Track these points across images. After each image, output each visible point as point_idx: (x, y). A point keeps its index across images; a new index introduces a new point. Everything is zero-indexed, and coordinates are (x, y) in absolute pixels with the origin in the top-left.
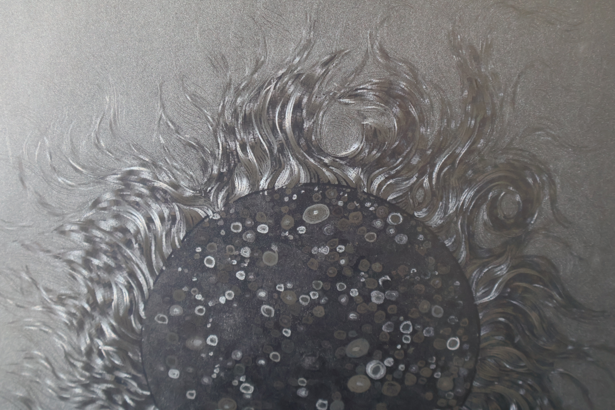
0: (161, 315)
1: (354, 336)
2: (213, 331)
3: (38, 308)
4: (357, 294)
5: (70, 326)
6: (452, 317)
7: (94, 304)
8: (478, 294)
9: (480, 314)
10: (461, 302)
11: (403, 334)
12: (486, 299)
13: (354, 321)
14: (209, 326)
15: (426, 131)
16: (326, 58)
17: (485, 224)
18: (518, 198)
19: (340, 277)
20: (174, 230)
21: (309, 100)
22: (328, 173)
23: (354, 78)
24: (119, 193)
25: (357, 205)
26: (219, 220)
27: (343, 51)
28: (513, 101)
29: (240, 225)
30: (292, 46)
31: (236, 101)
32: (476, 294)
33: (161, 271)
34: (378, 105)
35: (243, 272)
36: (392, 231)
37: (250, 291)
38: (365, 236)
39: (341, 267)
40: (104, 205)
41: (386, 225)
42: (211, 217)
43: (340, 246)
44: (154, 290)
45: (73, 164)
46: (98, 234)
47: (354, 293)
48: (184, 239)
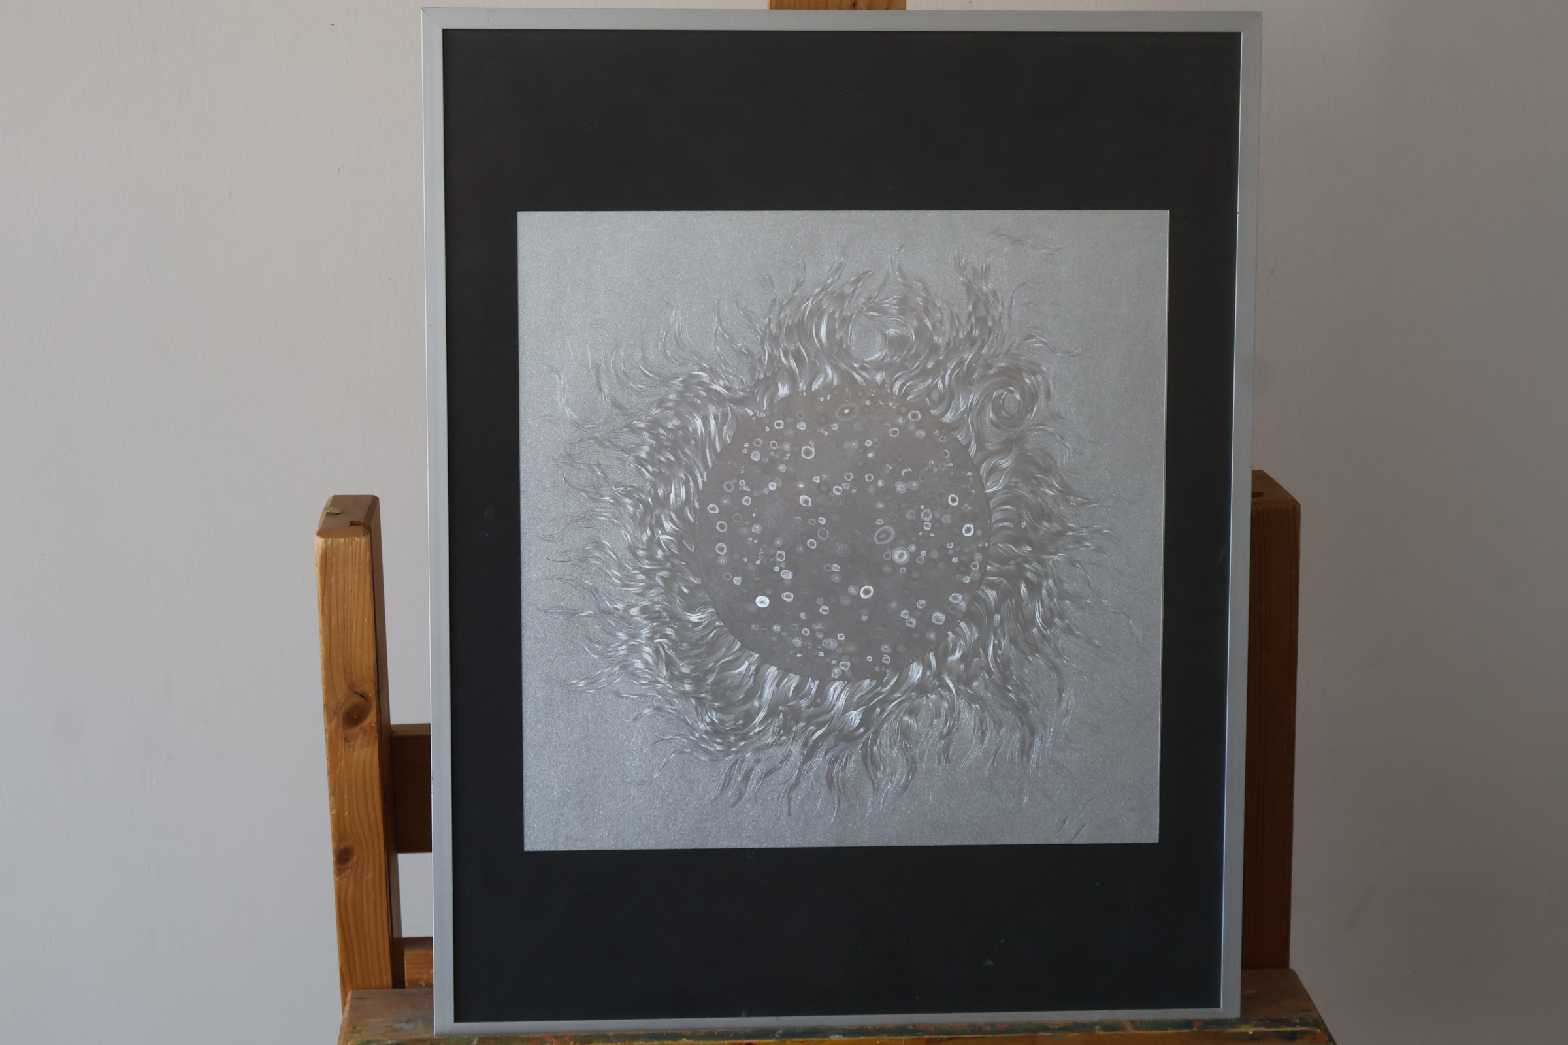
0: (712, 505)
1: (882, 524)
2: (756, 520)
3: (608, 499)
4: (883, 484)
5: (633, 517)
6: (966, 505)
7: (656, 497)
8: (988, 484)
9: (990, 503)
10: (974, 491)
11: (924, 521)
12: (995, 489)
13: (881, 510)
14: (754, 515)
15: (939, 339)
16: (854, 278)
17: (992, 422)
18: (1018, 397)
19: (868, 469)
20: (725, 428)
21: (841, 312)
22: (857, 376)
23: (878, 294)
24: (680, 394)
25: (882, 404)
26: (764, 418)
27: (868, 272)
28: (1009, 316)
29: (782, 422)
30: (827, 268)
31: (780, 315)
32: (986, 484)
33: (714, 465)
34: (898, 318)
35: (784, 465)
36: (912, 427)
37: (790, 482)
38: (889, 432)
39: (869, 460)
40: (670, 404)
41: (907, 421)
42: (757, 416)
43: (868, 441)
44: (707, 482)
45: (643, 369)
46: (662, 431)
47: (881, 483)
48: (734, 435)
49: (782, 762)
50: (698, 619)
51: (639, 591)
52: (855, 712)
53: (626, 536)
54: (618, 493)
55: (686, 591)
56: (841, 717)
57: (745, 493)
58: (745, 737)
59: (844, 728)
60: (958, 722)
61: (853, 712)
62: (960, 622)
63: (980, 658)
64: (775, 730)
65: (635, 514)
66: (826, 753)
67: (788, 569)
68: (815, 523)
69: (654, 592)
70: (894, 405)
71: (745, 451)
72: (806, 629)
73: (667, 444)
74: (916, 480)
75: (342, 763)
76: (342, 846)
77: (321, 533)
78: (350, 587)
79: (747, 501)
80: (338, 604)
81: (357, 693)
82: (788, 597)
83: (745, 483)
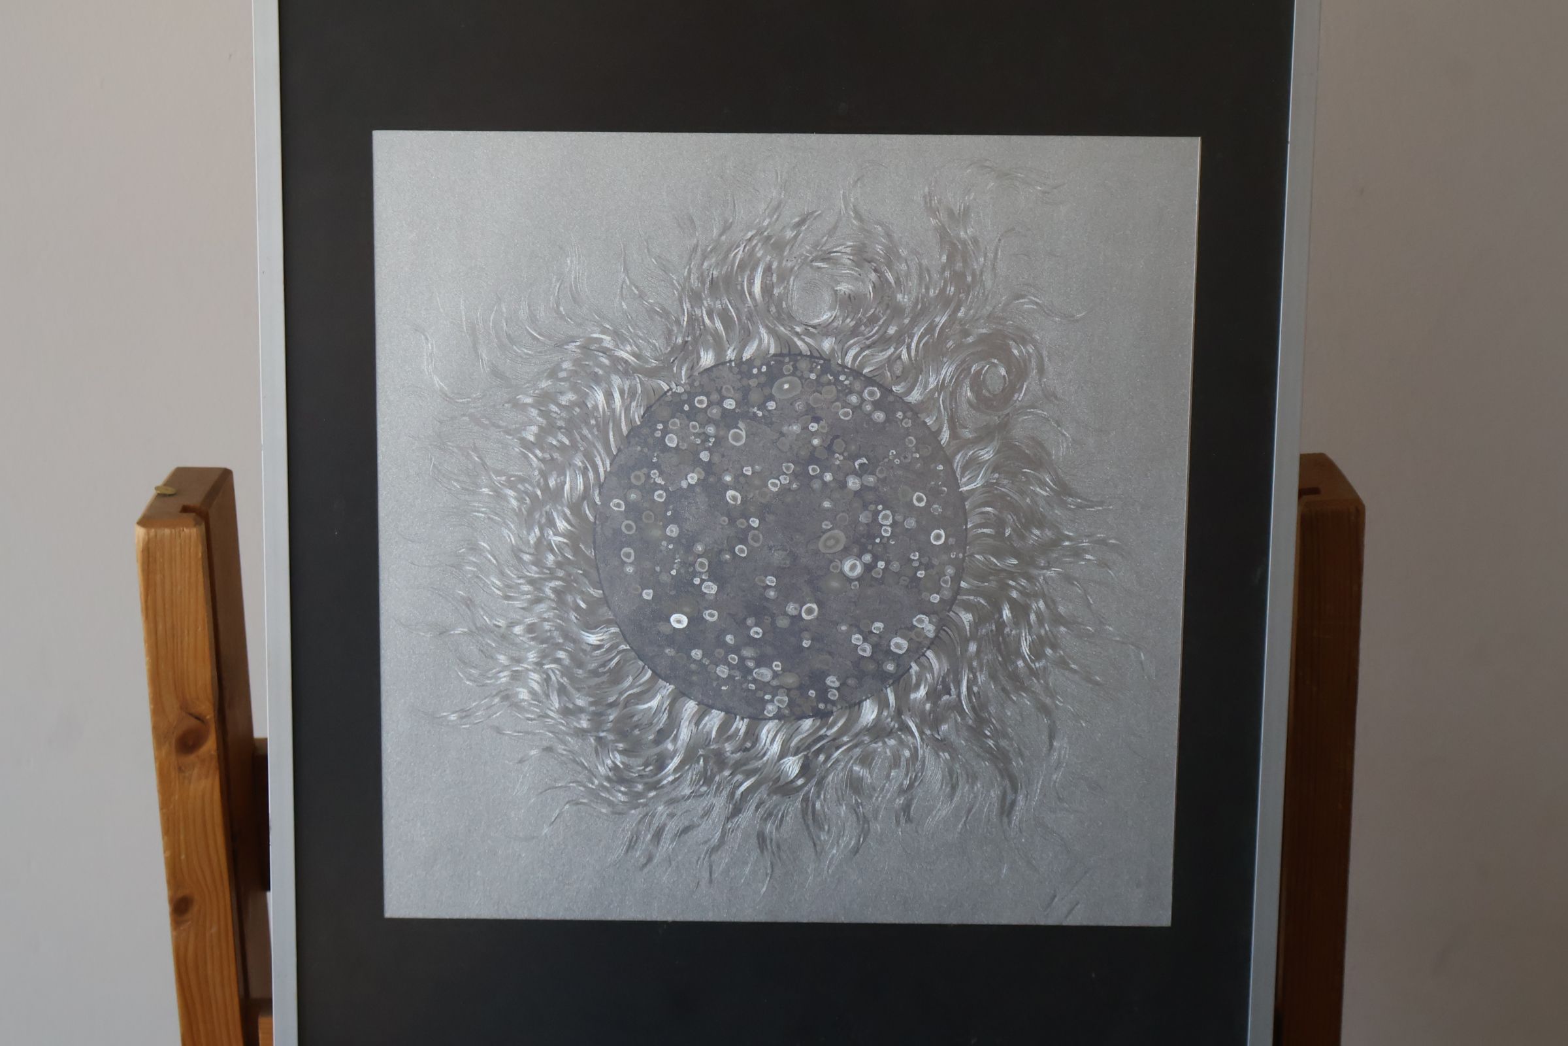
0: (616, 501)
1: (829, 528)
2: (674, 520)
3: (486, 490)
4: (832, 479)
5: (518, 514)
6: (935, 506)
7: (546, 489)
8: (964, 480)
9: (966, 503)
10: (945, 489)
11: (882, 525)
12: (972, 486)
13: (828, 510)
14: (669, 514)
15: (903, 298)
16: (797, 219)
17: (969, 401)
18: (1003, 371)
19: (813, 459)
20: (634, 404)
21: (780, 263)
22: (799, 343)
23: (827, 240)
24: (576, 362)
25: (831, 378)
26: (682, 393)
27: (815, 212)
28: (994, 268)
29: (704, 398)
30: (763, 206)
31: (702, 264)
32: (961, 480)
33: (619, 450)
34: (853, 270)
35: (707, 452)
36: (868, 408)
37: (714, 474)
38: (840, 414)
39: (815, 447)
40: (562, 375)
41: (863, 400)
42: (674, 390)
43: (812, 424)
44: (610, 472)
45: (530, 330)
46: (554, 408)
47: (828, 477)
48: (644, 414)
49: (702, 817)
50: (599, 641)
51: (525, 605)
52: (794, 758)
53: (509, 537)
54: (500, 483)
55: (583, 605)
56: (775, 764)
57: (656, 486)
58: (655, 786)
59: (779, 778)
60: (922, 774)
61: (791, 758)
62: (926, 651)
63: (950, 695)
64: (694, 778)
65: (520, 510)
66: (757, 808)
67: (712, 582)
68: (746, 524)
69: (542, 607)
70: (846, 380)
71: (658, 434)
72: (733, 656)
73: (560, 423)
74: (873, 473)
75: (177, 797)
76: (180, 894)
77: (144, 522)
78: (179, 588)
79: (660, 496)
80: (164, 608)
81: (191, 714)
82: (712, 615)
83: (658, 474)
